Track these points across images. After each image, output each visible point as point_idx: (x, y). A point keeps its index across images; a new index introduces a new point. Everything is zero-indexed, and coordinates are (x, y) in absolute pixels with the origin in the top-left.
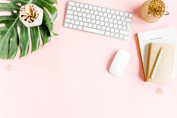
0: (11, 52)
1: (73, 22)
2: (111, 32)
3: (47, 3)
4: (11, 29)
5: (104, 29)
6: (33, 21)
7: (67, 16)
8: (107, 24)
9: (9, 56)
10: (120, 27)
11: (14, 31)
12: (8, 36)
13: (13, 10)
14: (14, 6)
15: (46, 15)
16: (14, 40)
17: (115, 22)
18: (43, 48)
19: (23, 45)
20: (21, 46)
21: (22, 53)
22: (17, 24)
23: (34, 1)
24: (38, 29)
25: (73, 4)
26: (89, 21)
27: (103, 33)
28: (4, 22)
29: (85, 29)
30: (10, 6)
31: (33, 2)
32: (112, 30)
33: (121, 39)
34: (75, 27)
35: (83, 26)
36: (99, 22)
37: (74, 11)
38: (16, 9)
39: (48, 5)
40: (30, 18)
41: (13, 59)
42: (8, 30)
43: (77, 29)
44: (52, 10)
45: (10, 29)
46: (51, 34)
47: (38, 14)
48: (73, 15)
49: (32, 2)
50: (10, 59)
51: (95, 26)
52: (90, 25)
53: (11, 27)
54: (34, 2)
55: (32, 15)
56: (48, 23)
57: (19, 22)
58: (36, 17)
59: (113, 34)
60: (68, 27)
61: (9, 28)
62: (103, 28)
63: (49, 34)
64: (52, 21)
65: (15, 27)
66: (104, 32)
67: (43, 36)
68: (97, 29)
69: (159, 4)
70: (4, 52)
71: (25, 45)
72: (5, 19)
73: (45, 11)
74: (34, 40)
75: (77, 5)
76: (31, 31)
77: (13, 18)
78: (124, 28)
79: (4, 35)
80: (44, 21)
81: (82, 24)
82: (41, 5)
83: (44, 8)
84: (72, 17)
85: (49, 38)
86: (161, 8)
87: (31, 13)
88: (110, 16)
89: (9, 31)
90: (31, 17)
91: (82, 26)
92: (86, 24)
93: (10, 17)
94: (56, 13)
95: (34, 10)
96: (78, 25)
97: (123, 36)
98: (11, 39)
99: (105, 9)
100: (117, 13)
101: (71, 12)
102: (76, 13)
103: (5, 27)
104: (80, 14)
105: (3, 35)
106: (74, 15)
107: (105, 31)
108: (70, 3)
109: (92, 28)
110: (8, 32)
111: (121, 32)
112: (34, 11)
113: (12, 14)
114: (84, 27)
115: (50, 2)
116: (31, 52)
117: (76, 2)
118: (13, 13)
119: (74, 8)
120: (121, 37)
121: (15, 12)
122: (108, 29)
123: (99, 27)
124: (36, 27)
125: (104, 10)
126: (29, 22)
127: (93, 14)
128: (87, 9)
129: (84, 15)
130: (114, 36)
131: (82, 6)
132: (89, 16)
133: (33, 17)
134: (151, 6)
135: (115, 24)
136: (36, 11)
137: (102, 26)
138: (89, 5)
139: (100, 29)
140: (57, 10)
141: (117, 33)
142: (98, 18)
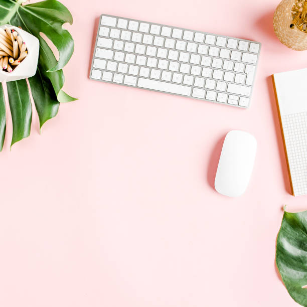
1: (112, 66)
2: (207, 90)
3: (49, 23)
5: (191, 83)
6: (13, 67)
7: (99, 53)
8: (196, 70)
10: (229, 77)
15: (45, 50)
18: (39, 133)
23: (16, 18)
24: (26, 86)
25: (111, 22)
26: (152, 62)
27: (186, 91)
29: (143, 83)
31: (15, 20)
32: (210, 84)
33: (232, 106)
34: (118, 78)
35: (138, 76)
36: (177, 64)
37: (114, 39)
39: (50, 27)
40: (6, 59)
43: (123, 84)
44: (61, 39)
46: (60, 97)
47: (27, 50)
48: (113, 49)
49: (11, 21)
51: (166, 76)
52: (156, 74)
54: (17, 20)
55: (12, 52)
56: (51, 71)
58: (21, 58)
59: (211, 95)
60: (101, 81)
62: (189, 80)
63: (53, 99)
64: (60, 66)
66: (190, 89)
67: (39, 103)
68: (171, 82)
73: (43, 43)
74: (19, 114)
75: (123, 24)
78: (240, 78)
80: (42, 67)
81: (134, 70)
82: (33, 27)
83: (42, 34)
84: (109, 55)
85: (55, 107)
87: (11, 48)
88: (203, 49)
90: (9, 57)
91: (134, 76)
92: (145, 72)
94: (71, 45)
95: (16, 40)
96: (124, 75)
97: (237, 98)
99: (192, 33)
101: (107, 43)
102: (118, 45)
104: (129, 47)
106: (115, 51)
107: (193, 87)
108: (105, 21)
109: (160, 80)
111: (232, 88)
112: (15, 44)
114: (140, 79)
115: (54, 19)
116: (12, 144)
117: (118, 18)
119: (115, 33)
120: (233, 100)
123: (177, 78)
124: (22, 82)
125: (188, 36)
126: (6, 70)
127: (162, 46)
128: (146, 33)
129: (140, 49)
130: (214, 99)
131: (133, 26)
132: (151, 51)
133: (13, 57)
134: (301, 10)
135: (217, 69)
136: (20, 43)
137: (184, 75)
138: (151, 24)
139: (180, 81)
140: (72, 40)
141: (222, 92)
142: (173, 55)
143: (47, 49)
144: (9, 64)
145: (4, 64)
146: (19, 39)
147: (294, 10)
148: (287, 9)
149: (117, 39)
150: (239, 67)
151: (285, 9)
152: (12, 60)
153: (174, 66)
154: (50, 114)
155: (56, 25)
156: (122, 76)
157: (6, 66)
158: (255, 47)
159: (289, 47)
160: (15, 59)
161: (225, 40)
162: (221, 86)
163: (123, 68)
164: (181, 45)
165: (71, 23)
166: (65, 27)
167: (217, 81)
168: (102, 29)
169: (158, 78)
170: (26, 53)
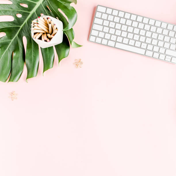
0: (14, 72)
1: (101, 35)
2: (154, 52)
3: (63, 3)
4: (14, 40)
5: (145, 47)
6: (50, 39)
7: (95, 27)
8: (149, 41)
9: (12, 77)
10: (167, 45)
11: (18, 43)
12: (10, 49)
13: (17, 14)
14: (17, 8)
16: (18, 55)
17: (161, 37)
19: (32, 63)
20: (29, 64)
21: (30, 72)
22: (23, 33)
23: (45, 1)
25: (103, 10)
26: (124, 34)
27: (142, 52)
29: (118, 45)
30: (13, 8)
32: (156, 49)
33: (167, 62)
34: (105, 42)
35: (116, 42)
36: (138, 36)
37: (104, 20)
38: (20, 13)
41: (17, 81)
42: (10, 41)
43: (107, 45)
45: (12, 40)
47: (57, 28)
48: (102, 25)
50: (12, 81)
51: (132, 42)
52: (126, 41)
55: (48, 30)
57: (25, 31)
58: (54, 33)
59: (156, 55)
60: (95, 42)
61: (11, 39)
62: (144, 46)
65: (20, 36)
66: (144, 51)
68: (134, 46)
70: (4, 72)
72: (6, 26)
75: (109, 11)
77: (17, 24)
78: (173, 47)
79: (5, 49)
81: (114, 38)
83: (59, 10)
84: (100, 28)
87: (47, 28)
88: (153, 29)
89: (11, 43)
90: (47, 33)
91: (114, 41)
92: (120, 39)
93: (13, 23)
94: (75, 15)
96: (108, 40)
97: (170, 58)
98: (14, 54)
99: (148, 20)
100: (164, 25)
101: (100, 22)
102: (106, 23)
103: (6, 37)
104: (112, 25)
105: (3, 48)
106: (104, 26)
107: (146, 50)
108: (99, 9)
109: (128, 44)
110: (9, 45)
111: (168, 52)
113: (16, 20)
115: (66, 1)
117: (107, 8)
118: (16, 17)
119: (105, 16)
120: (168, 59)
121: (19, 16)
122: (150, 47)
123: (138, 44)
125: (146, 21)
126: (46, 41)
127: (130, 25)
128: (122, 18)
129: (118, 26)
130: (157, 57)
131: (115, 13)
132: (124, 28)
135: (160, 40)
137: (142, 42)
138: (125, 13)
139: (139, 46)
140: (76, 12)
141: (162, 54)
142: (136, 31)
145: (44, 37)
149: (105, 20)
150: (173, 41)
152: (49, 35)
153: (136, 37)
156: (107, 40)
157: (46, 39)
160: (51, 34)
161: (166, 24)
162: (162, 51)
163: (108, 36)
165: (76, 3)
166: (72, 5)
167: (160, 47)
168: (97, 13)
169: (127, 43)
170: (56, 30)
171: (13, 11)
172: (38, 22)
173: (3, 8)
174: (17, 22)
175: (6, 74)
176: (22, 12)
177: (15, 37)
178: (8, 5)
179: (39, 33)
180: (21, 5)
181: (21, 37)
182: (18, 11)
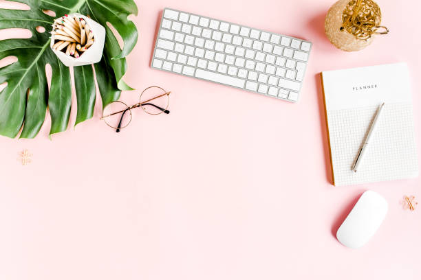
0: (29, 122)
1: (172, 57)
2: (259, 84)
3: (115, 13)
4: (32, 69)
5: (245, 76)
6: (80, 53)
7: (160, 43)
8: (250, 65)
9: (26, 132)
10: (281, 72)
11: (37, 76)
12: (24, 85)
13: (38, 27)
14: (39, 17)
16: (36, 93)
19: (58, 108)
20: (54, 109)
21: (56, 124)
22: (46, 59)
23: (85, 7)
25: (174, 15)
26: (210, 55)
27: (240, 83)
28: (15, 52)
29: (200, 74)
30: (31, 16)
31: (84, 9)
32: (263, 78)
33: (282, 100)
34: (177, 68)
35: (196, 67)
36: (233, 58)
37: (175, 32)
38: (42, 25)
39: (117, 17)
40: (74, 45)
41: (34, 137)
42: (25, 71)
43: (181, 74)
44: (126, 29)
45: (28, 70)
47: (93, 38)
48: (173, 41)
49: (80, 10)
50: (26, 137)
51: (222, 68)
52: (212, 66)
53: (31, 64)
54: (86, 9)
55: (80, 38)
56: (115, 59)
57: (49, 55)
58: (88, 44)
59: (263, 89)
60: (162, 70)
61: (26, 67)
62: (243, 73)
63: (114, 87)
64: (124, 55)
65: (41, 64)
66: (244, 81)
67: (103, 87)
68: (227, 74)
69: (368, 8)
70: (13, 122)
71: (61, 106)
72: (19, 46)
73: (109, 32)
74: (83, 96)
75: (184, 18)
76: (77, 77)
77: (37, 44)
78: (291, 74)
79: (15, 83)
80: (107, 53)
81: (192, 61)
82: (100, 16)
83: (108, 24)
84: (170, 46)
85: (117, 93)
86: (374, 18)
87: (78, 35)
88: (258, 45)
89: (26, 73)
90: (77, 43)
91: (193, 67)
92: (202, 64)
93: (30, 41)
94: (135, 35)
95: (83, 28)
96: (183, 65)
97: (287, 92)
98: (31, 93)
99: (248, 30)
101: (169, 35)
102: (179, 37)
103: (18, 64)
105: (12, 81)
106: (176, 42)
107: (247, 79)
108: (168, 14)
109: (216, 72)
110: (23, 77)
111: (283, 83)
112: (83, 32)
113: (35, 36)
114: (197, 70)
115: (121, 10)
117: (180, 12)
118: (36, 32)
119: (176, 26)
120: (283, 94)
121: (42, 30)
122: (253, 76)
123: (232, 71)
124: (88, 67)
125: (245, 32)
126: (73, 56)
127: (219, 40)
128: (206, 28)
129: (199, 42)
130: (265, 92)
131: (194, 20)
133: (80, 44)
134: (351, 13)
135: (270, 64)
136: (88, 31)
137: (239, 68)
138: (210, 19)
139: (234, 74)
140: (136, 30)
141: (273, 86)
142: (230, 49)
143: (112, 38)
144: (76, 50)
145: (71, 50)
146: (86, 27)
147: (345, 13)
148: (338, 12)
149: (178, 32)
150: (291, 64)
151: (336, 11)
152: (79, 47)
153: (230, 60)
154: (112, 98)
155: (122, 16)
156: (181, 66)
157: (73, 52)
158: (306, 46)
159: (339, 48)
160: (82, 46)
161: (279, 37)
163: (182, 59)
164: (237, 41)
165: (136, 14)
166: (130, 18)
167: (269, 76)
168: (164, 21)
169: (214, 69)
170: (92, 41)
171: (31, 22)
172: (64, 23)
173: (14, 16)
174: (36, 40)
175: (16, 125)
176: (45, 23)
177: (33, 64)
178: (22, 12)
179: (65, 41)
180: (44, 12)
181: (43, 64)
182: (38, 22)
